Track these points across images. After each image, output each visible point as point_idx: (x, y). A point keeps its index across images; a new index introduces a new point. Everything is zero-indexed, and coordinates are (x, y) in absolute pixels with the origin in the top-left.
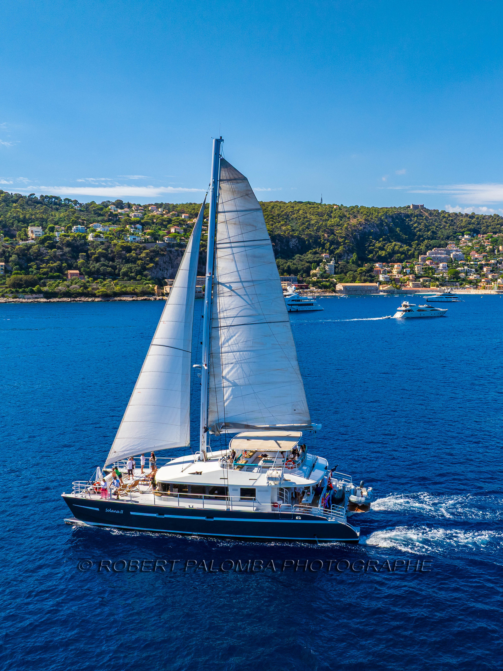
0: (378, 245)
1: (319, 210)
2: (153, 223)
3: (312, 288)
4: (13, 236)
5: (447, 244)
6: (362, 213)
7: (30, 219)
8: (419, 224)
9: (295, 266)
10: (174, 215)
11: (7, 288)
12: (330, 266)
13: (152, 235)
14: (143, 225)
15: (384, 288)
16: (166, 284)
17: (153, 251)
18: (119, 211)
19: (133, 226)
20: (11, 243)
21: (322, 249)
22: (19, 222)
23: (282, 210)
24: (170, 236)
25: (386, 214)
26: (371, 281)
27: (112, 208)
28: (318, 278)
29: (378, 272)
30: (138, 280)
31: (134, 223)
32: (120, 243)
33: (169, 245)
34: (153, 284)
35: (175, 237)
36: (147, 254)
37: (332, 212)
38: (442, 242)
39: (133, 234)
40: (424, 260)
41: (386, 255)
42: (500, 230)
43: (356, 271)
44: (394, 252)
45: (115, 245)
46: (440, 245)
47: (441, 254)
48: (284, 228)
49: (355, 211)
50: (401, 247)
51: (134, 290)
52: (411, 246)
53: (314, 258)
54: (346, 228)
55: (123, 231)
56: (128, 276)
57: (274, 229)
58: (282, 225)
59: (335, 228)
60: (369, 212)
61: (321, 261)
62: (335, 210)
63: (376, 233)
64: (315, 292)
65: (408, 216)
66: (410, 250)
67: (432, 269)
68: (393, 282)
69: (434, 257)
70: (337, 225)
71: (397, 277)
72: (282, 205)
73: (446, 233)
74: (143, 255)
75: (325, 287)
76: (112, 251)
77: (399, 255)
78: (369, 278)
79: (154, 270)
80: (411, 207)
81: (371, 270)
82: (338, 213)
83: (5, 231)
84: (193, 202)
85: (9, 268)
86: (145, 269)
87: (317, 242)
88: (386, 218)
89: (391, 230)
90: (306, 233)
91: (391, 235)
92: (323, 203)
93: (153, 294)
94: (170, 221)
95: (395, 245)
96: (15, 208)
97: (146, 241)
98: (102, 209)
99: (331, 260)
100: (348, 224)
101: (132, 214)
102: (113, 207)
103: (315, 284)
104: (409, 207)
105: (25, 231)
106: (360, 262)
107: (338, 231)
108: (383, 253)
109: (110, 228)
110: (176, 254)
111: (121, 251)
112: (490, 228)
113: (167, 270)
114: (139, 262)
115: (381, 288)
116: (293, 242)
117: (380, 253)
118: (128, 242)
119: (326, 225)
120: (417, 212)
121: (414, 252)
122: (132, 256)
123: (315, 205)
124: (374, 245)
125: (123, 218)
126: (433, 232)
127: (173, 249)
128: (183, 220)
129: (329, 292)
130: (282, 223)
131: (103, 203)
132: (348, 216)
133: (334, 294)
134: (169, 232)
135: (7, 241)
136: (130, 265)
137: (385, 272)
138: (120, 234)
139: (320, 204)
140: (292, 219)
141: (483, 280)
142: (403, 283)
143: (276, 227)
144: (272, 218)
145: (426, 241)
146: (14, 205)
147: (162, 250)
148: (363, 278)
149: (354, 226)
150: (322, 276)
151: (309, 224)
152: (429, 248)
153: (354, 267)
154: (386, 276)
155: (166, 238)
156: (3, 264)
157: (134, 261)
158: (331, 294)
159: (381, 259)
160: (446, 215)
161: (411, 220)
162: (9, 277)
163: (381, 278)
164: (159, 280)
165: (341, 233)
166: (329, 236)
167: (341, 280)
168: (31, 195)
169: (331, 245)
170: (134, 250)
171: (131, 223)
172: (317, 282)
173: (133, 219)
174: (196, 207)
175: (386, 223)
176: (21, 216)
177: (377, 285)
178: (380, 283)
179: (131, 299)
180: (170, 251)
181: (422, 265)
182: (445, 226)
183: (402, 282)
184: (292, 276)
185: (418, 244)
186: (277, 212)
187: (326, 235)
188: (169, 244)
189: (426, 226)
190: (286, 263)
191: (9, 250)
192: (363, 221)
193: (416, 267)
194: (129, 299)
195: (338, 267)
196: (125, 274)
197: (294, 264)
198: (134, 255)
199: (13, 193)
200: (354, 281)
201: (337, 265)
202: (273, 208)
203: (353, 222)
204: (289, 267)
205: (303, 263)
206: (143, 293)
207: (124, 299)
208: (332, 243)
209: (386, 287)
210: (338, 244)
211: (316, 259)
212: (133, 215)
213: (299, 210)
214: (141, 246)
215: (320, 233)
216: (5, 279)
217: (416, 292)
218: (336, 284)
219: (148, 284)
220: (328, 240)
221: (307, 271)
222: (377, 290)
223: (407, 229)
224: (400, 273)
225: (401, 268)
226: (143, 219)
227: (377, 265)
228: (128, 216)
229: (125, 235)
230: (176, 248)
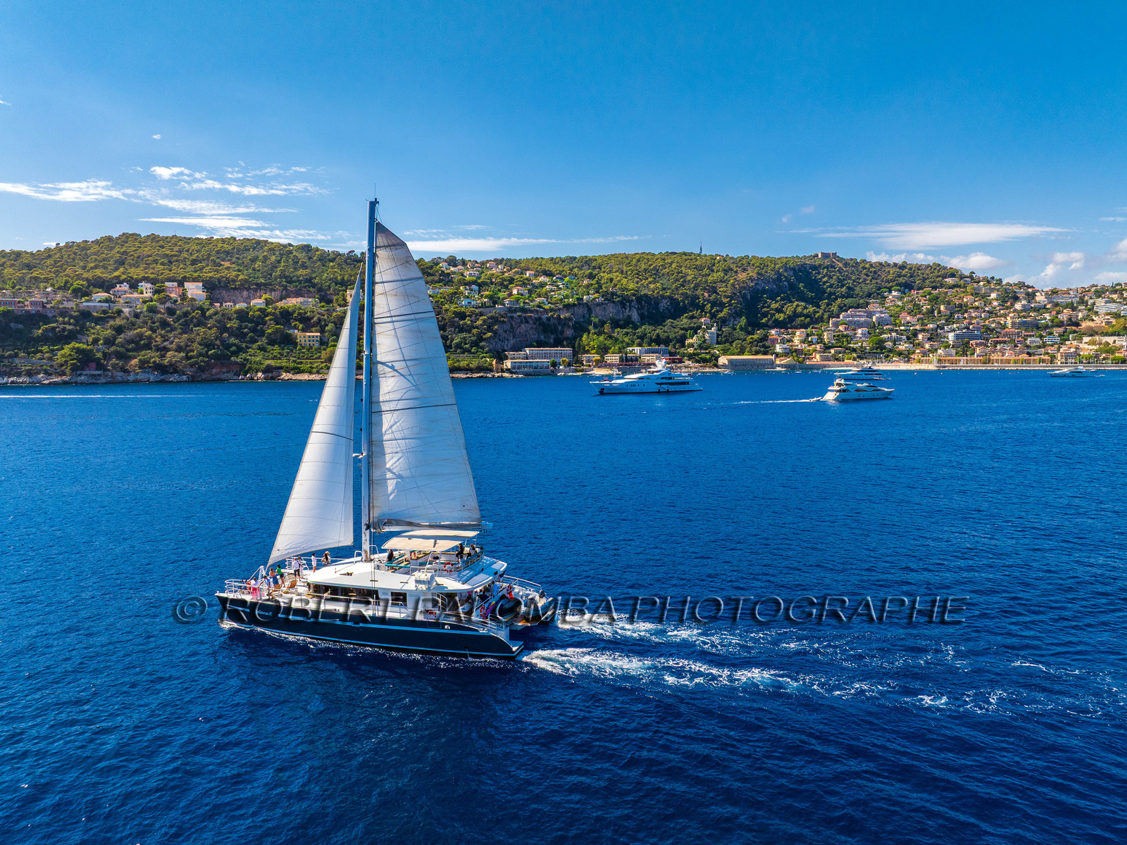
0: (774, 306)
1: (698, 263)
2: (492, 283)
3: (687, 363)
4: (329, 302)
5: (868, 304)
6: (753, 265)
7: (349, 281)
8: (830, 277)
9: (666, 334)
10: (517, 273)
11: (322, 362)
12: (712, 333)
13: (490, 297)
14: (480, 285)
15: (782, 362)
16: (506, 358)
17: (492, 318)
18: (452, 269)
19: (468, 287)
20: (328, 310)
21: (701, 312)
22: (336, 284)
23: (650, 263)
24: (512, 299)
25: (785, 266)
26: (765, 353)
27: (443, 265)
28: (696, 349)
29: (774, 341)
30: (473, 353)
31: (469, 284)
32: (452, 308)
33: (510, 310)
34: (490, 357)
35: (517, 300)
36: (484, 321)
37: (714, 265)
38: (862, 301)
39: (468, 297)
40: (836, 325)
41: (785, 319)
42: (941, 284)
43: (745, 340)
44: (795, 315)
45: (447, 310)
46: (858, 305)
47: (860, 316)
48: (652, 286)
49: (744, 263)
50: (805, 308)
51: (468, 365)
52: (819, 307)
53: (690, 323)
54: (733, 285)
55: (456, 293)
56: (461, 348)
57: (639, 288)
58: (650, 283)
59: (719, 285)
60: (763, 263)
61: (699, 327)
62: (719, 262)
63: (771, 290)
64: (691, 368)
65: (814, 267)
66: (818, 312)
67: (846, 336)
68: (794, 354)
69: (850, 321)
70: (721, 281)
71: (799, 347)
72: (650, 257)
73: (866, 289)
74: (479, 322)
75: (705, 361)
76: (443, 318)
77: (803, 318)
78: (762, 349)
79: (492, 341)
80: (820, 256)
81: (765, 338)
82: (723, 266)
83: (321, 295)
84: (539, 257)
85: (325, 339)
86: (481, 339)
87: (694, 304)
88: (786, 271)
89: (792, 287)
90: (681, 292)
91: (792, 293)
92: (703, 254)
93: (491, 370)
94: (511, 281)
95: (798, 306)
96: (333, 267)
97: (483, 305)
98: (431, 267)
99: (713, 326)
100: (735, 279)
101: (467, 273)
102: (445, 264)
103: (691, 357)
104: (817, 256)
105: (343, 295)
106: (750, 329)
107: (721, 289)
108: (781, 317)
109: (441, 291)
110: (519, 321)
111: (454, 318)
112: (927, 281)
113: (508, 340)
114: (475, 331)
115: (778, 362)
116: (664, 304)
117: (777, 316)
118: (462, 307)
119: (706, 282)
120: (827, 262)
121: (823, 314)
122: (466, 324)
123: (693, 257)
124: (769, 306)
125: (456, 278)
126: (849, 288)
127: (515, 315)
128: (527, 279)
129: (710, 367)
130: (649, 280)
131: (433, 260)
132: (735, 269)
133: (716, 370)
134: (510, 295)
135: (323, 307)
136: (464, 335)
137: (783, 341)
138: (453, 297)
139: (699, 255)
140: (663, 275)
141: (918, 351)
142: (808, 355)
143: (643, 284)
144: (637, 274)
145: (839, 300)
146: (331, 264)
147: (502, 317)
148: (754, 349)
149: (743, 282)
150: (700, 347)
151: (685, 281)
152: (843, 308)
153: (742, 334)
154: (785, 346)
155: (507, 302)
156: (319, 334)
157: (468, 329)
158: (712, 370)
159: (778, 324)
160: (867, 266)
161: (819, 273)
162: (324, 350)
163: (778, 348)
164: (498, 352)
165: (725, 292)
166: (710, 296)
167: (725, 352)
168: (350, 252)
169: (712, 307)
170: (469, 316)
171: (465, 284)
172: (694, 354)
173: (468, 278)
174: (544, 262)
175: (785, 277)
176: (339, 278)
177: (773, 357)
178: (777, 355)
179: (465, 376)
180: (512, 317)
181: (834, 331)
182: (865, 280)
183: (805, 354)
184: (662, 347)
185: (828, 305)
186: (643, 266)
187: (706, 294)
188: (510, 308)
189: (839, 281)
190: (655, 330)
191: (325, 317)
192: (755, 276)
193: (825, 334)
194: (463, 376)
195: (721, 335)
196: (458, 346)
197: (664, 332)
198: (469, 322)
199: (330, 251)
200: (742, 352)
201: (720, 333)
202: (639, 261)
203: (742, 276)
204: (658, 335)
205: (676, 330)
206: (479, 369)
207: (457, 375)
208: (714, 304)
209: (785, 361)
210: (722, 305)
211: (692, 325)
212: (468, 275)
213: (672, 262)
214: (477, 311)
215: (699, 292)
216: (320, 352)
217: (825, 366)
218: (719, 357)
219: (484, 357)
220: (709, 301)
221: (682, 341)
222: (772, 364)
223: (814, 285)
224: (803, 342)
225: (805, 335)
226: (479, 278)
227: (773, 332)
228: (462, 275)
229: (459, 298)
230: (518, 314)
